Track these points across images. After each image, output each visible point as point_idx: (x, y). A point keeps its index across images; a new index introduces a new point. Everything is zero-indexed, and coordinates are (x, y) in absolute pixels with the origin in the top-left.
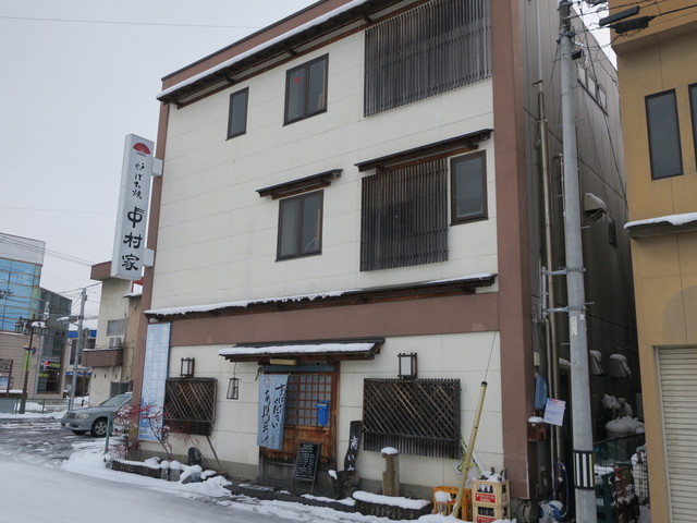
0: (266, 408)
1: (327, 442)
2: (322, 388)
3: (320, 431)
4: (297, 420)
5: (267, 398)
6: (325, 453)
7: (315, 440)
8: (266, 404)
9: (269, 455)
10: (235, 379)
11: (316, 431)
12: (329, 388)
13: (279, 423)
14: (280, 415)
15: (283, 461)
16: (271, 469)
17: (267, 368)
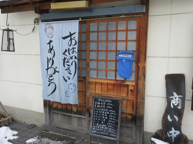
0: (51, 61)
1: (131, 97)
2: (122, 36)
3: (120, 85)
4: (88, 73)
5: (51, 50)
6: (127, 109)
7: (113, 95)
8: (50, 56)
9: (55, 106)
10: (8, 30)
11: (114, 85)
12: (133, 36)
13: (71, 76)
14: (73, 68)
15: (71, 112)
16: (58, 119)
17: (46, 16)
